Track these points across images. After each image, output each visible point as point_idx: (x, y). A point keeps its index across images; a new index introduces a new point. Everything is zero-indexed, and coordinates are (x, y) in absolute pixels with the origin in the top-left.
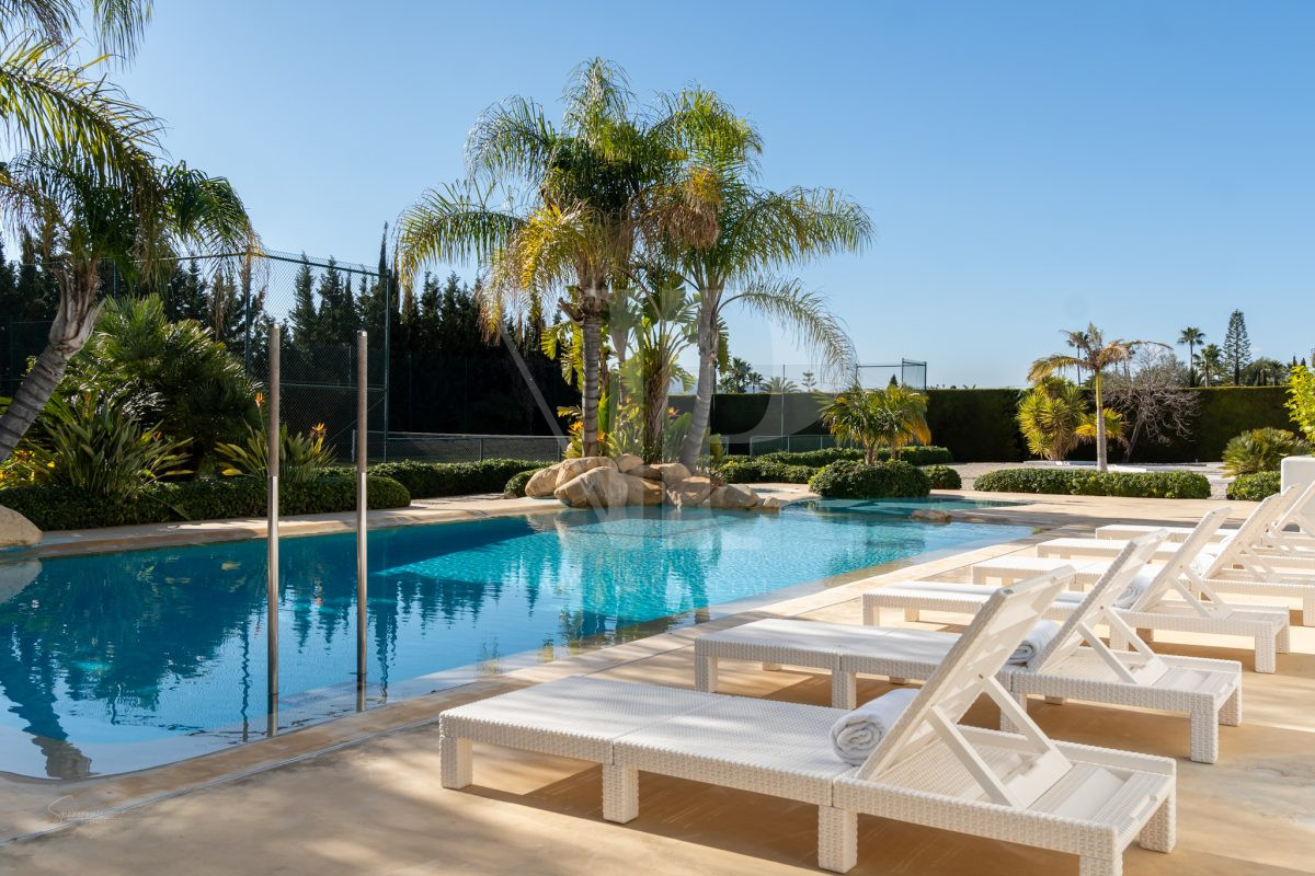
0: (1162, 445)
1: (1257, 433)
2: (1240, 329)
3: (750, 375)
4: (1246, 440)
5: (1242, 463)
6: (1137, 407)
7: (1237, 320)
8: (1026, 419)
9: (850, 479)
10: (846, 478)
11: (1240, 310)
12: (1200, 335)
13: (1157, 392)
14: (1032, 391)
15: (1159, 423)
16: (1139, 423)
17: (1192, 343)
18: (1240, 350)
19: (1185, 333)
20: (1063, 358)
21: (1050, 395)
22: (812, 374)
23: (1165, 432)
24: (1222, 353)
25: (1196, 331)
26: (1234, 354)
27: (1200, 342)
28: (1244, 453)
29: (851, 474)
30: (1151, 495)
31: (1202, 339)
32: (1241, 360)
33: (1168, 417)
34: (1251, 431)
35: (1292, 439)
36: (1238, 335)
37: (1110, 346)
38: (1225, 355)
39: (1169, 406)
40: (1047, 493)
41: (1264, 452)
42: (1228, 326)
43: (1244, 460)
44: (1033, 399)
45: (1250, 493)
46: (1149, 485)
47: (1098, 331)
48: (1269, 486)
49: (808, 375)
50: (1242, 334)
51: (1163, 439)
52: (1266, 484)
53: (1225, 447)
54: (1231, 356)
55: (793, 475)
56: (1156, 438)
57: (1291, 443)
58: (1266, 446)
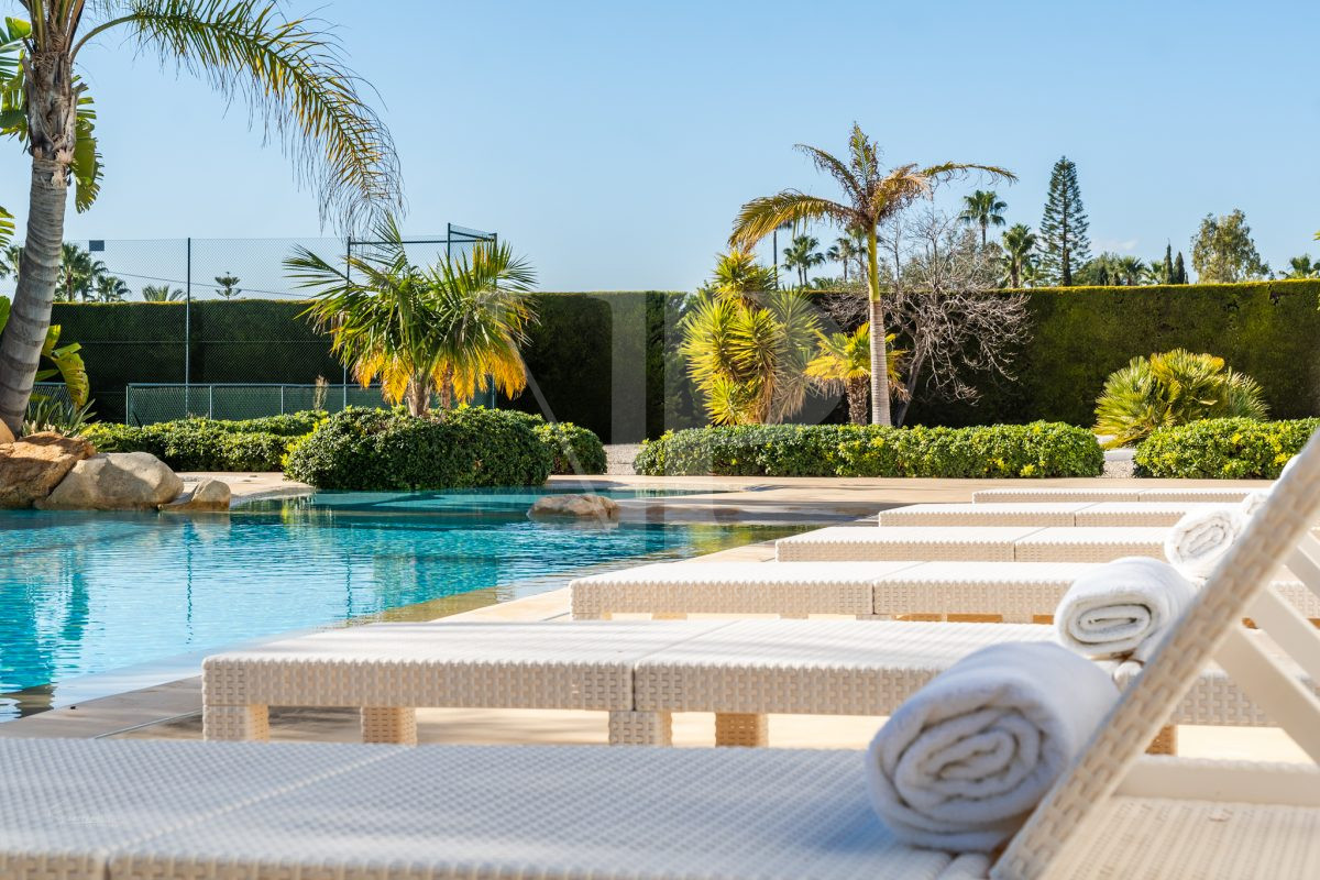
0: (965, 403)
1: (1160, 362)
2: (1069, 194)
3: (101, 280)
4: (1138, 375)
5: (1133, 422)
6: (913, 327)
7: (1064, 176)
8: (698, 350)
9: (378, 447)
10: (368, 446)
11: (1070, 159)
12: (999, 206)
13: (952, 295)
14: (710, 295)
15: (956, 360)
16: (918, 358)
17: (984, 221)
18: (1070, 236)
19: (970, 200)
20: (803, 199)
21: (748, 303)
22: (235, 281)
23: (967, 376)
24: (1040, 242)
25: (991, 197)
26: (1060, 243)
27: (997, 220)
28: (1138, 402)
29: (380, 436)
30: (993, 473)
31: (1002, 213)
32: (1073, 254)
33: (972, 347)
34: (1147, 358)
35: (1221, 372)
36: (1067, 206)
37: (893, 176)
38: (1044, 246)
39: (975, 324)
40: (788, 474)
41: (1173, 398)
42: (1048, 188)
43: (1135, 416)
44: (713, 312)
45: (1181, 462)
46: (989, 450)
47: (871, 142)
48: (1217, 445)
49: (227, 282)
50: (1074, 205)
51: (965, 391)
52: (1210, 442)
53: (1100, 390)
54: (1054, 247)
55: (237, 453)
56: (950, 388)
57: (1220, 379)
58: (1175, 388)
